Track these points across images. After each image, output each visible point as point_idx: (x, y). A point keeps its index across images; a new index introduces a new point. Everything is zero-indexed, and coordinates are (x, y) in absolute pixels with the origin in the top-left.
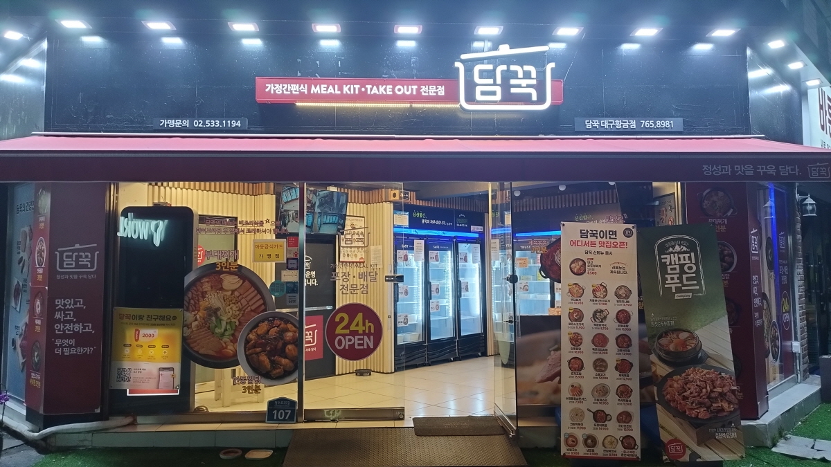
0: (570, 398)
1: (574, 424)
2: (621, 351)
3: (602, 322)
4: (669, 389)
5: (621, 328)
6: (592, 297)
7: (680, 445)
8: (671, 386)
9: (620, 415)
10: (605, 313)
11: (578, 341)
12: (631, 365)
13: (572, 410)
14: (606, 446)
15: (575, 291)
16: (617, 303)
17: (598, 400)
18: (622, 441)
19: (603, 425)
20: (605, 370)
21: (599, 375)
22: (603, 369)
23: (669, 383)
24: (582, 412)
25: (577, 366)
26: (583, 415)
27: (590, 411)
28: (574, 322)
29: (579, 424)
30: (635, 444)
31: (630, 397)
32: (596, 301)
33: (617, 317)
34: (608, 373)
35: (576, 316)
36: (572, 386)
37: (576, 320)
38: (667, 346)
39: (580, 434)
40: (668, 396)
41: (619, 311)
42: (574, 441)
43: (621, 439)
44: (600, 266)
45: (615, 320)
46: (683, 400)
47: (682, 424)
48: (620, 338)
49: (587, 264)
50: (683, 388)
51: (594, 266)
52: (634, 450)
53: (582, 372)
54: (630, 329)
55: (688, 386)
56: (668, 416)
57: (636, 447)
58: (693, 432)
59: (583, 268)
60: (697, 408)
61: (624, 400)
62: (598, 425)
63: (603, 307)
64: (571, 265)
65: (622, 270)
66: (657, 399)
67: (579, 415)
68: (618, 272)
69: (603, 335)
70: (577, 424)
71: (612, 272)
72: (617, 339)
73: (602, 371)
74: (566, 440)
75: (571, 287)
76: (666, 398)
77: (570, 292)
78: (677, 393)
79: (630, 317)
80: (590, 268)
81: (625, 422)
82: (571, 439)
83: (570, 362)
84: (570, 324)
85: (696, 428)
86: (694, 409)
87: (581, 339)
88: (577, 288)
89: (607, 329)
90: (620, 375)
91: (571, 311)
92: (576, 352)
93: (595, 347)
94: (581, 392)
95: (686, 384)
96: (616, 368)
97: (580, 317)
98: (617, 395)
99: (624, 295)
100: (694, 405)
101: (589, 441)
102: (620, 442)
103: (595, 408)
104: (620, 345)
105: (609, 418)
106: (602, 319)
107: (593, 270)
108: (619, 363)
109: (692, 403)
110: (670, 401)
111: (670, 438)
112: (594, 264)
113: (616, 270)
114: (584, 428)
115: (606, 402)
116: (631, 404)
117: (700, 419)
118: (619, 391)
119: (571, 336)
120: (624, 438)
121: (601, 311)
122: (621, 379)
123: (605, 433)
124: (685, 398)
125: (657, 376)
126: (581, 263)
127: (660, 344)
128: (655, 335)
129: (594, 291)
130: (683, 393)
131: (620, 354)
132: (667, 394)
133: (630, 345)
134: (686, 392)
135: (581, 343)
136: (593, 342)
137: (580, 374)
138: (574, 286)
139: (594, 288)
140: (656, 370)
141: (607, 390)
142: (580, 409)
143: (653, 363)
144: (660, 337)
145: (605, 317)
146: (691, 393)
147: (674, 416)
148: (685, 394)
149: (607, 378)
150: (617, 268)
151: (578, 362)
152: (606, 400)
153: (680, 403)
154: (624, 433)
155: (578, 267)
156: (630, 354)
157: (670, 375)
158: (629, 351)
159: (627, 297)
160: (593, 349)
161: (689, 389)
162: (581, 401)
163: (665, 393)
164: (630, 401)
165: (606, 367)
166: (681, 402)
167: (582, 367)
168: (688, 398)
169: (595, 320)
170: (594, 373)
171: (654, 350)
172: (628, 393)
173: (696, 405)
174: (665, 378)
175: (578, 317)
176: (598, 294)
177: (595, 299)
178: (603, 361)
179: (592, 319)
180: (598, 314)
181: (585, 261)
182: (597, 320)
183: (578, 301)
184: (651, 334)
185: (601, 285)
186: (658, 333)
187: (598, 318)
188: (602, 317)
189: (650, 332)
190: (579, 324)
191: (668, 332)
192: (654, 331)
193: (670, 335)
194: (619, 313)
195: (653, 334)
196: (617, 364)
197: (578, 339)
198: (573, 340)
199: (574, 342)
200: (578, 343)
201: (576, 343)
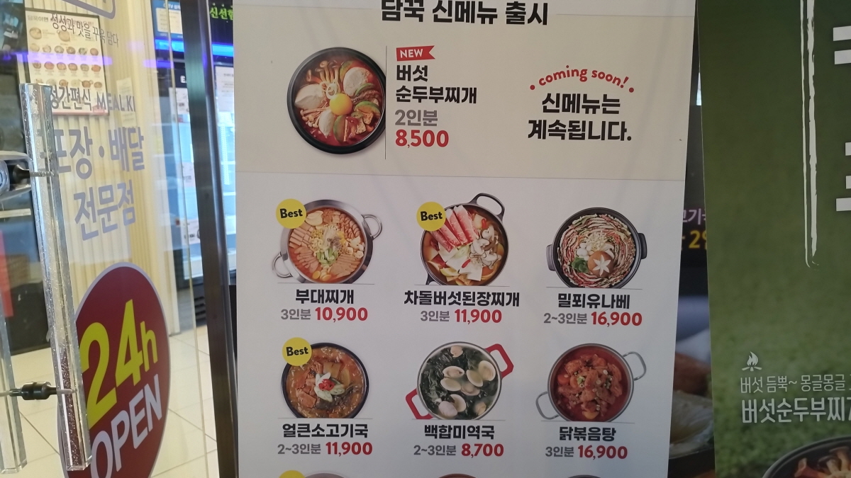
3: (470, 414)
5: (574, 443)
6: (417, 278)
10: (487, 369)
15: (321, 245)
16: (556, 311)
28: (313, 422)
32: (441, 298)
33: (555, 384)
35: (329, 384)
37: (325, 409)
41: (571, 355)
44: (472, 95)
45: (549, 408)
49: (393, 85)
51: (436, 94)
54: (622, 453)
59: (367, 109)
63: (478, 335)
64: (294, 91)
65: (598, 118)
68: (577, 133)
71: (538, 129)
75: (295, 222)
77: (291, 252)
79: (625, 385)
80: (414, 105)
84: (289, 431)
88: (332, 231)
89: (499, 450)
91: (299, 361)
97: (349, 392)
99: (603, 266)
106: (472, 401)
107: (431, 117)
112: (434, 81)
113: (565, 118)
121: (470, 358)
126: (356, 78)
128: (758, 467)
129: (430, 241)
138: (317, 218)
139: (433, 226)
145: (489, 390)
150: (571, 102)
155: (339, 103)
159: (620, 273)
169: (433, 407)
175: (339, 389)
176: (454, 260)
177: (435, 287)
179: (417, 400)
180: (453, 371)
181: (381, 65)
182: (444, 407)
183: (340, 305)
184: (734, 460)
185: (472, 208)
186: (772, 456)
187: (447, 397)
188: (469, 390)
189: (733, 452)
190: (342, 430)
191: (825, 452)
192: (752, 448)
193: (839, 466)
194: (571, 367)
195: (744, 460)
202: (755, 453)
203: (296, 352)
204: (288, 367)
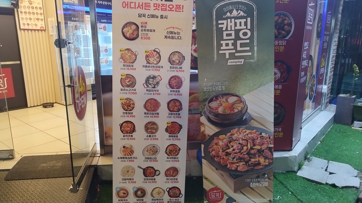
0: (121, 158)
1: (125, 179)
2: (172, 114)
3: (154, 87)
4: (215, 146)
5: (173, 93)
6: (145, 63)
7: (219, 192)
8: (216, 144)
9: (168, 170)
10: (157, 79)
11: (130, 106)
12: (181, 127)
13: (124, 168)
14: (154, 196)
15: (127, 56)
16: (169, 69)
17: (148, 158)
18: (168, 192)
19: (152, 179)
20: (156, 132)
21: (150, 136)
22: (154, 131)
23: (215, 141)
24: (133, 169)
25: (129, 129)
26: (133, 171)
27: (141, 168)
28: (126, 88)
29: (130, 179)
30: (180, 193)
31: (177, 154)
32: (149, 67)
33: (169, 82)
34: (158, 134)
35: (129, 81)
36: (124, 147)
37: (128, 86)
38: (217, 108)
39: (130, 188)
40: (213, 153)
41: (172, 77)
42: (125, 194)
43: (168, 190)
44: (154, 31)
45: (168, 87)
46: (226, 156)
47: (222, 175)
48: (172, 103)
49: (140, 29)
50: (227, 145)
51: (148, 30)
52: (178, 198)
53: (134, 134)
54: (181, 95)
55: (231, 143)
56: (213, 170)
57: (181, 196)
58: (231, 182)
59: (136, 33)
60: (237, 163)
61: (173, 158)
62: (147, 179)
63: (156, 73)
64: (123, 29)
65: (176, 36)
66: (203, 155)
67: (130, 171)
68: (173, 38)
69: (155, 100)
70: (128, 179)
71: (166, 37)
72: (169, 103)
73: (153, 133)
74: (118, 193)
75: (123, 52)
76: (211, 154)
77: (122, 58)
78: (221, 150)
79: (181, 83)
80: (144, 32)
81: (172, 176)
82: (122, 191)
83: (121, 126)
84: (122, 90)
85: (234, 179)
86: (234, 163)
87: (134, 104)
88: (129, 54)
89: (159, 94)
90: (170, 136)
91: (124, 77)
92: (128, 116)
93: (147, 112)
94: (132, 152)
95: (230, 142)
96: (167, 130)
97: (133, 83)
98: (167, 153)
99: (178, 61)
100: (235, 160)
101: (139, 193)
102: (167, 193)
103: (145, 165)
104: (172, 109)
105: (157, 173)
106: (155, 85)
107: (147, 34)
108: (169, 125)
109: (233, 158)
110: (215, 156)
111: (212, 186)
112: (147, 28)
113: (171, 35)
114: (135, 182)
115: (155, 160)
116: (178, 161)
117: (239, 171)
118: (168, 150)
119: (123, 101)
120: (170, 189)
121: (154, 77)
122: (170, 139)
123: (154, 185)
124: (228, 154)
125: (205, 135)
126: (134, 27)
127: (210, 107)
128: (207, 99)
129: (147, 56)
130: (226, 149)
131: (171, 117)
132: (213, 150)
133: (180, 109)
134: (229, 148)
135: (133, 108)
136: (145, 106)
137: (132, 136)
138: (127, 52)
139: (148, 54)
140: (204, 131)
141: (157, 150)
142: (131, 167)
143: (202, 124)
144: (211, 101)
145: (158, 83)
146: (234, 150)
147: (216, 169)
148: (228, 151)
149: (157, 139)
150: (172, 33)
151: (130, 125)
152: (155, 158)
153: (223, 158)
154: (171, 185)
155: (131, 31)
156: (180, 117)
157: (217, 135)
158: (179, 114)
159: (180, 63)
160: (145, 113)
161: (232, 146)
162: (131, 160)
163: (211, 150)
164: (178, 158)
165: (157, 130)
166: (225, 157)
167: (133, 130)
168: (230, 154)
169: (148, 86)
170: (145, 134)
171: (205, 113)
172: (176, 152)
173: (237, 160)
174: (212, 138)
175: (131, 82)
176: (151, 60)
177: (148, 65)
178: (154, 124)
179: (145, 85)
180: (151, 80)
181: (138, 25)
182: (150, 86)
183: (131, 67)
184: (203, 98)
185: (154, 51)
186: (209, 97)
187: (150, 84)
188: (154, 83)
189: (202, 96)
190: (131, 90)
191: (218, 96)
192: (206, 96)
193: (220, 99)
194: (172, 79)
195: (204, 98)
196: (167, 126)
197: (130, 104)
198: (125, 105)
199: (126, 107)
200: (130, 108)
201: (128, 108)
202: (206, 97)
203: (123, 76)
204: (121, 78)
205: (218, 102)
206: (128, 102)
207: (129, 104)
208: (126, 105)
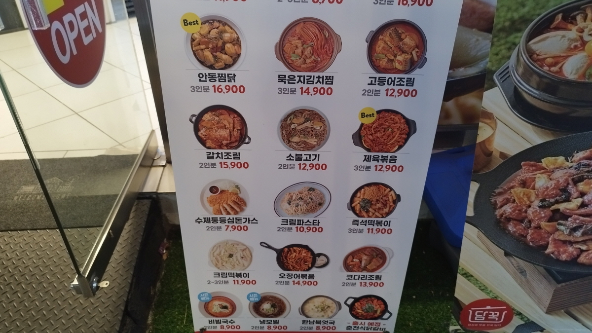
0: (207, 220)
1: (224, 275)
2: (382, 82)
4: (519, 191)
7: (501, 311)
8: (524, 184)
9: (353, 254)
11: (222, 50)
12: (410, 127)
13: (218, 246)
14: (310, 314)
17: (292, 222)
18: (352, 308)
19: (304, 276)
20: (320, 145)
21: (299, 158)
22: (313, 141)
23: (523, 173)
24: (246, 249)
25: (224, 133)
26: (247, 255)
27: (269, 247)
29: (239, 275)
30: (385, 310)
31: (388, 214)
34: (326, 153)
36: (213, 189)
38: (558, 60)
39: (241, 294)
40: (508, 209)
42: (226, 307)
43: (350, 302)
46: (550, 220)
47: (523, 272)
48: (386, 36)
50: (564, 190)
52: (379, 321)
53: (243, 149)
54: (428, 2)
55: (581, 186)
56: (492, 255)
57: (387, 315)
58: (546, 290)
60: (584, 242)
61: (372, 223)
62: (290, 277)
66: (470, 212)
67: (239, 255)
69: (321, 26)
70: (232, 275)
72: (373, 40)
73: (311, 147)
74: (206, 306)
76: (498, 213)
78: (536, 203)
81: (365, 269)
82: (217, 303)
83: (197, 122)
85: (558, 282)
86: (571, 243)
87: (237, 42)
90: (367, 159)
92: (218, 90)
93: (287, 72)
94: (240, 204)
95: (576, 182)
96: (358, 138)
98: (353, 209)
100: (578, 234)
101: (266, 306)
102: (345, 309)
103: (282, 240)
104: (383, 63)
105: (320, 261)
108: (368, 121)
109: (575, 230)
110: (509, 220)
111: (482, 296)
114: (254, 282)
115: (315, 227)
116: (390, 232)
117: (583, 265)
118: (357, 201)
119: (195, 29)
120: (357, 300)
122: (368, 168)
123: (309, 291)
124: (557, 216)
125: (489, 154)
127: (531, 53)
128: (525, 21)
130: (557, 202)
131: (377, 93)
132: (507, 201)
133: (417, 61)
134: (568, 200)
135: (236, 57)
136: (281, 52)
137: (237, 156)
140: (489, 140)
141: (322, 197)
142: (238, 244)
143: (488, 116)
146: (583, 205)
147: (507, 254)
148: (562, 207)
149: (324, 167)
151: (227, 120)
152: (316, 223)
153: (539, 227)
154: (359, 291)
156: (414, 94)
157: (533, 155)
158: (410, 82)
160: (282, 79)
161: (582, 194)
162: (239, 225)
163: (500, 200)
164: (389, 223)
165: (322, 136)
166: (543, 224)
167: (242, 137)
168: (565, 217)
170: (283, 151)
171: (505, 76)
172: (385, 205)
173: (584, 234)
174: (513, 163)
178: (314, 116)
184: (509, 16)
186: (538, 12)
189: (509, 9)
191: (577, 8)
192: (524, 6)
193: (585, 19)
195: (516, 16)
196: (362, 125)
197: (224, 43)
198: (203, 47)
199: (208, 53)
200: (224, 57)
201: (215, 57)
202: (524, 11)
205: (573, 33)
206: (214, 33)
207: (220, 44)
208: (207, 43)
